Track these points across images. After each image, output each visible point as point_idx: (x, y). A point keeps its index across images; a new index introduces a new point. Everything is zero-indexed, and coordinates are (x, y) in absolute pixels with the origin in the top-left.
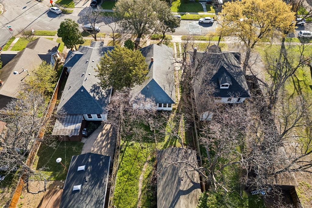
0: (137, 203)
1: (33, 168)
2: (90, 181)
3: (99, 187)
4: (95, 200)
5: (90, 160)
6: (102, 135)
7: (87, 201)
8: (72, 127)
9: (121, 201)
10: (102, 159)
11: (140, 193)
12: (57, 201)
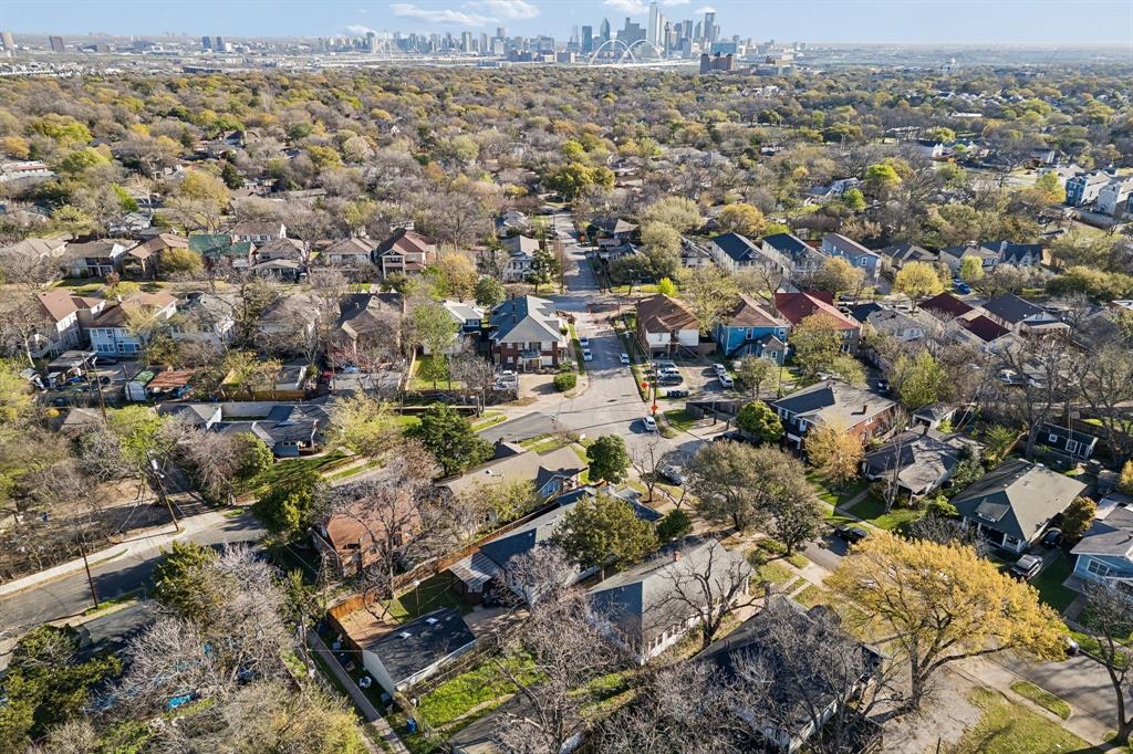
0: (445, 723)
1: (397, 594)
2: (423, 639)
3: (426, 656)
4: (406, 662)
5: (448, 619)
6: (505, 620)
7: (398, 655)
8: (477, 574)
9: (433, 704)
10: (462, 631)
11: (462, 717)
12: (378, 635)
